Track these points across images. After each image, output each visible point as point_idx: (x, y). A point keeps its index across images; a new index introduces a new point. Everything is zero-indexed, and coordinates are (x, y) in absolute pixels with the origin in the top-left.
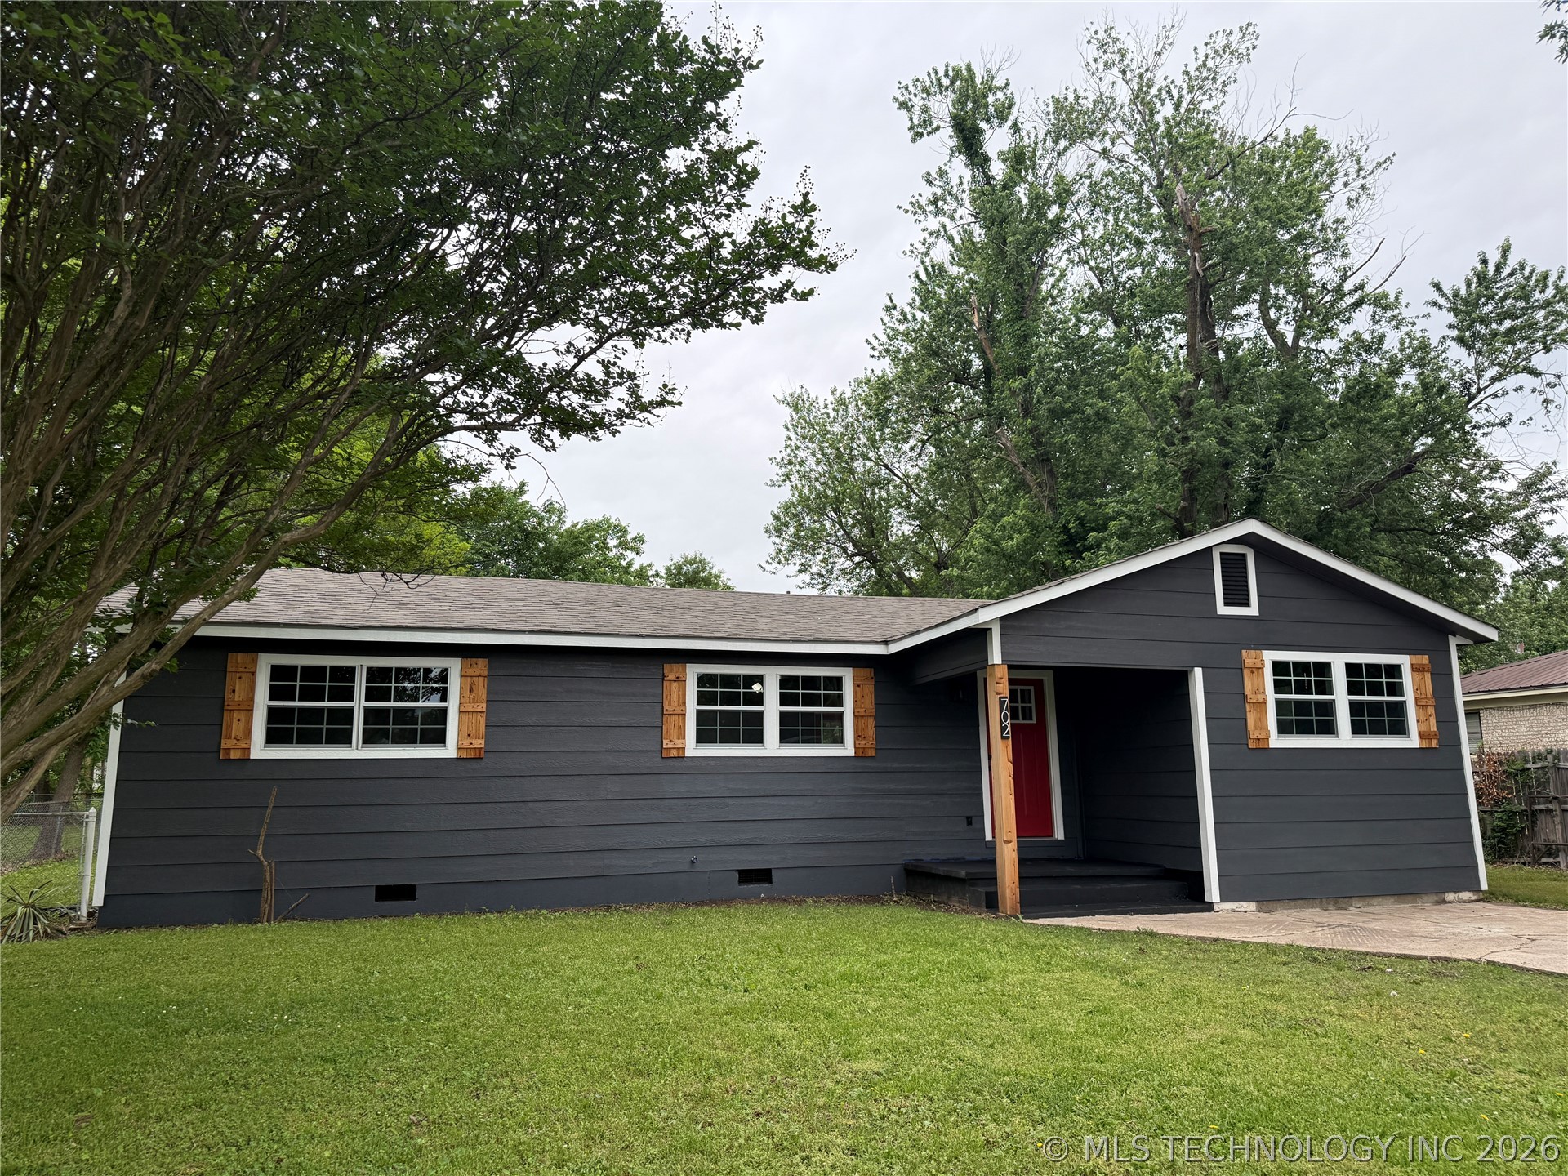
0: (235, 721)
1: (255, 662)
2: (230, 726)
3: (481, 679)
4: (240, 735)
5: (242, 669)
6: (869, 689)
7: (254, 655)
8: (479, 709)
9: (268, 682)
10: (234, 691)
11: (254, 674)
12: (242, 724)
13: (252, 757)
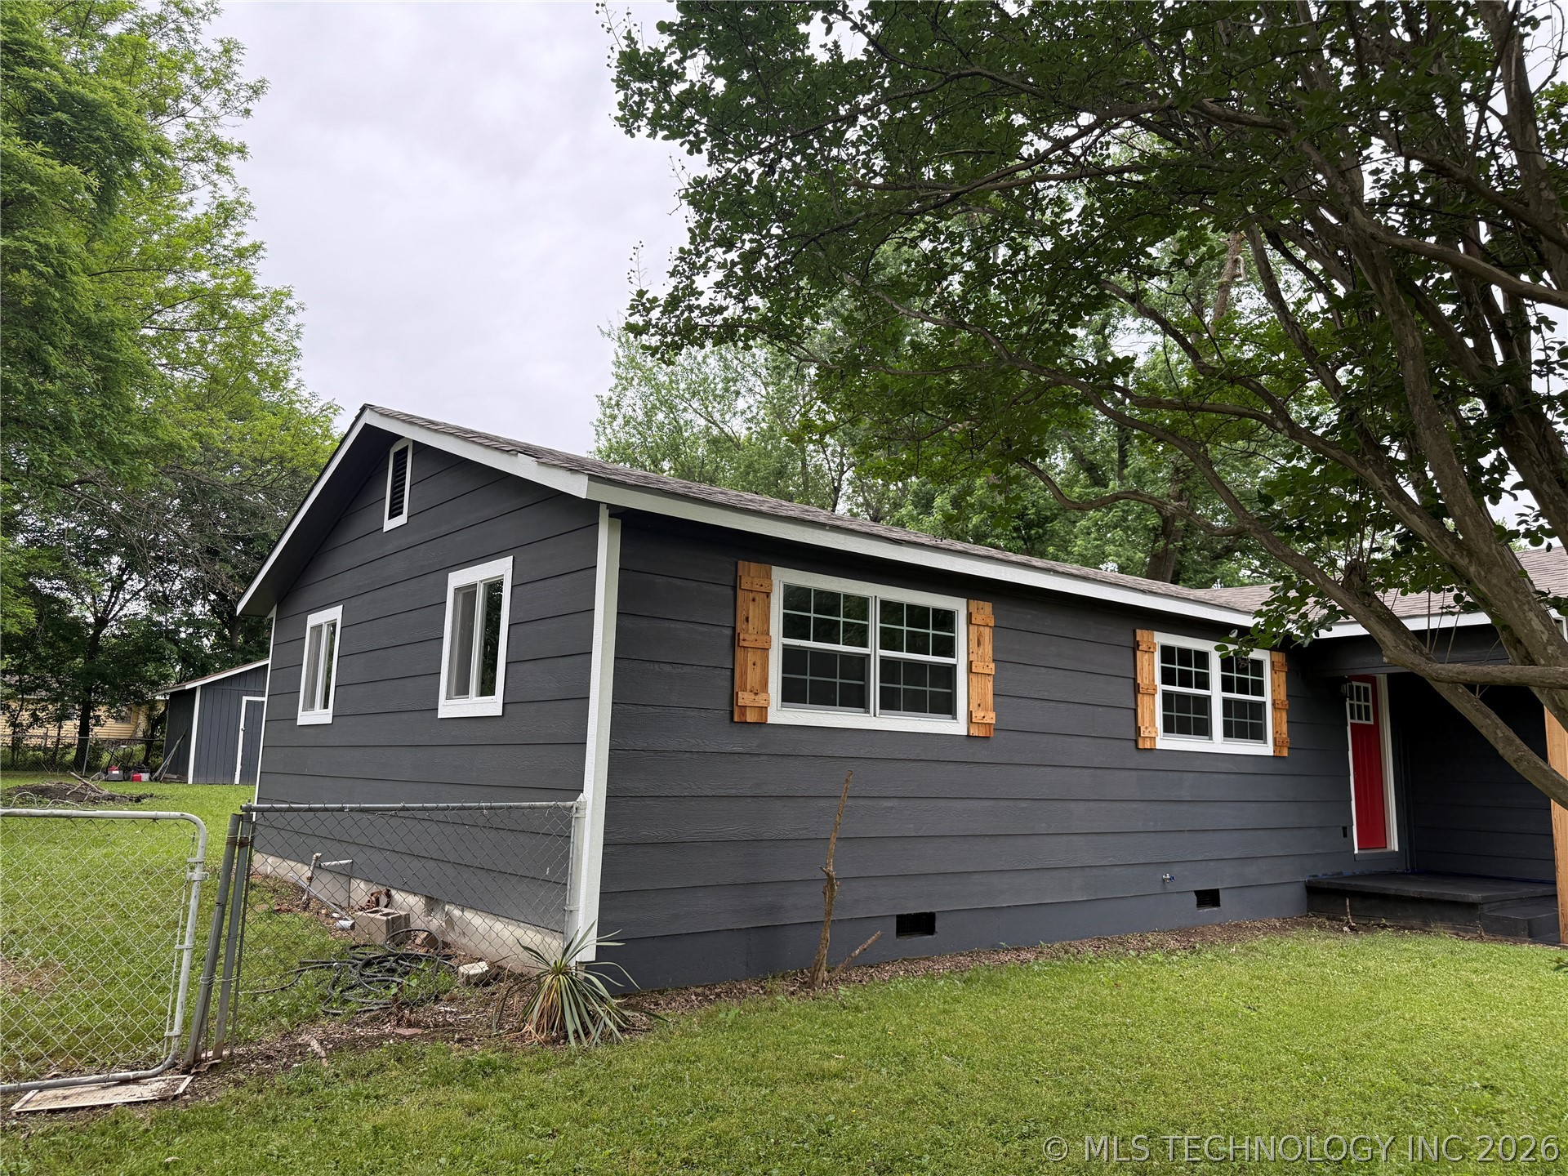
0: (750, 664)
1: (769, 576)
2: (744, 673)
3: (987, 629)
4: (757, 687)
5: (757, 588)
6: (1283, 677)
7: (767, 566)
8: (986, 671)
9: (782, 611)
10: (747, 619)
11: (768, 595)
12: (758, 670)
13: (770, 721)
